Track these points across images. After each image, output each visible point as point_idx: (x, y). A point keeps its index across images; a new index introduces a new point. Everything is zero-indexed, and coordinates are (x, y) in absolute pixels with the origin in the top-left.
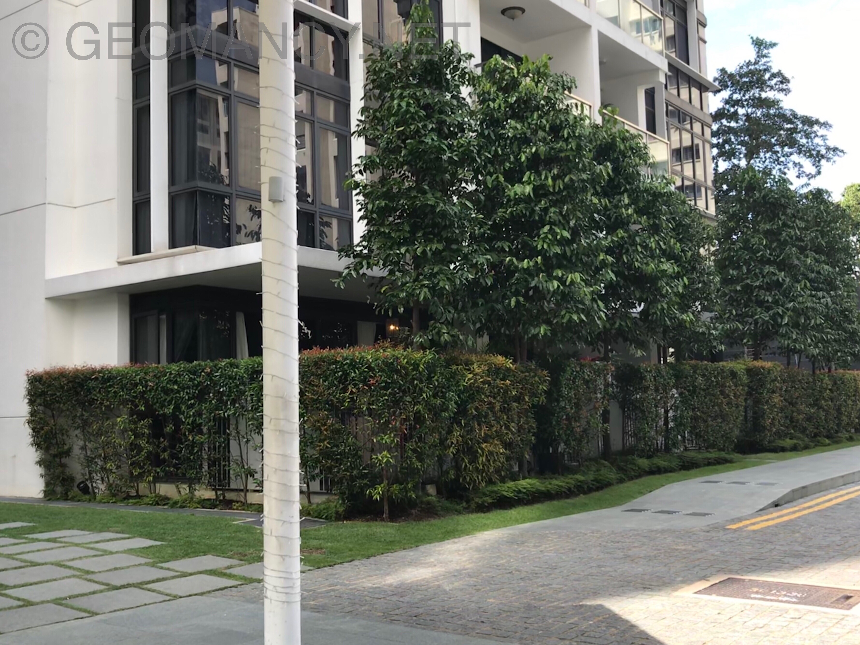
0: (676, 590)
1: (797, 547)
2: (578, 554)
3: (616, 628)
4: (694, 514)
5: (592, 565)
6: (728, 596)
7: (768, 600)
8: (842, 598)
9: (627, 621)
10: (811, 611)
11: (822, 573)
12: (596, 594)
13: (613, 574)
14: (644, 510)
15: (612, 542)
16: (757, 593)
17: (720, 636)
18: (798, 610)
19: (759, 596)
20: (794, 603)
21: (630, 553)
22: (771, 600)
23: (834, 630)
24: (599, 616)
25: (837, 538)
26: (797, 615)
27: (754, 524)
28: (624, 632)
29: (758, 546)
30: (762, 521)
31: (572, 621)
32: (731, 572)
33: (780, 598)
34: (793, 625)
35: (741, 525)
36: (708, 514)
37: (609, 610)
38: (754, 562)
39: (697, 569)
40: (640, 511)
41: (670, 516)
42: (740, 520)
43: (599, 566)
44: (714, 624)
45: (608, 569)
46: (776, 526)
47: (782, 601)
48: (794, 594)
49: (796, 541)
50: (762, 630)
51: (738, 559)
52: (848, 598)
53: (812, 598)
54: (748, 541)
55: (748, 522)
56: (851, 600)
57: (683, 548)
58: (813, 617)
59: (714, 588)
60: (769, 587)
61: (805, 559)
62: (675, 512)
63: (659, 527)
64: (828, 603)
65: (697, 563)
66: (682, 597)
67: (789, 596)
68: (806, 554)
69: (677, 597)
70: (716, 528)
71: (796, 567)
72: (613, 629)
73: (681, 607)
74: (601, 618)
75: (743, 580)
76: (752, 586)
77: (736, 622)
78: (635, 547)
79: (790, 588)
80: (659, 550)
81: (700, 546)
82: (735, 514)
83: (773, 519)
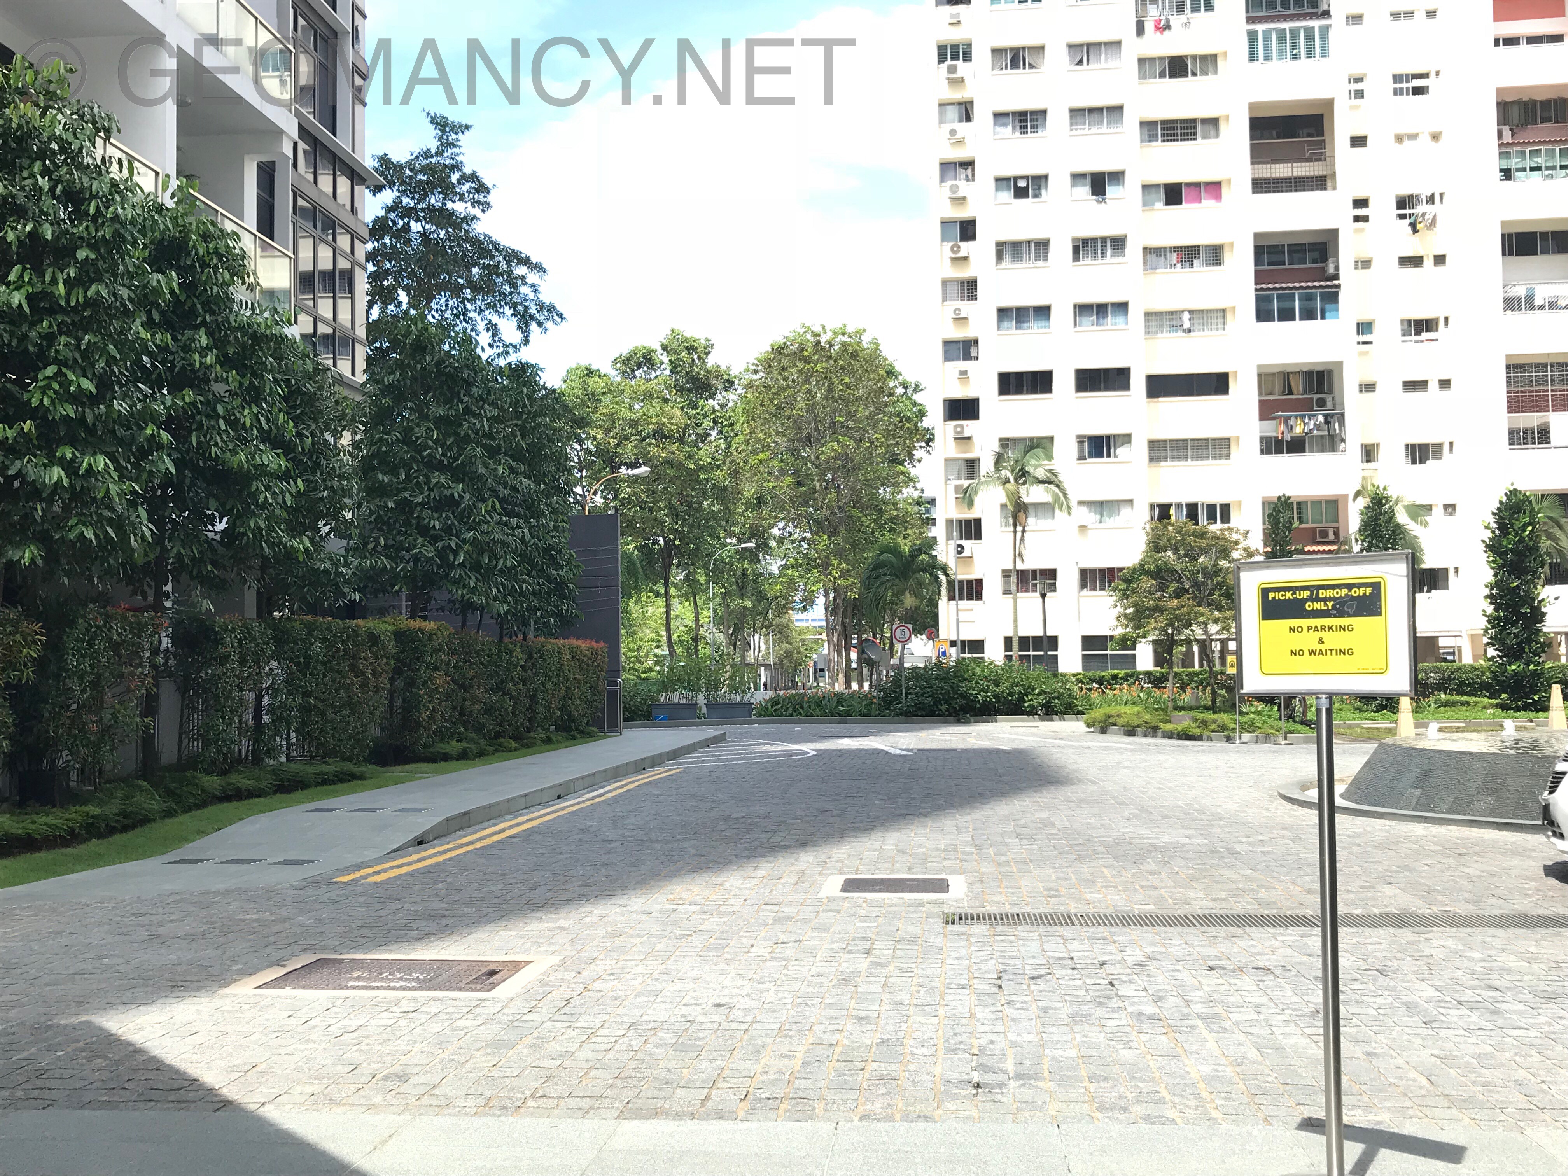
0: (227, 985)
1: (436, 905)
2: (63, 941)
3: (105, 1058)
4: (286, 863)
5: (87, 955)
6: (311, 988)
7: (373, 988)
8: (483, 975)
9: (129, 1044)
10: (434, 999)
11: (464, 940)
12: (82, 1003)
13: (122, 968)
14: (202, 861)
15: (133, 915)
16: (358, 979)
17: (283, 1051)
18: (414, 999)
19: (361, 983)
20: (410, 989)
21: (161, 931)
22: (378, 988)
23: (461, 1023)
24: (78, 1041)
25: (497, 888)
26: (412, 1006)
27: (377, 873)
28: (118, 1062)
29: (378, 906)
30: (392, 868)
31: (25, 1054)
32: (324, 948)
33: (392, 984)
34: (403, 1023)
35: (358, 875)
36: (308, 862)
37: (101, 1029)
38: (365, 931)
39: (269, 950)
40: (196, 861)
41: (245, 867)
42: (358, 867)
43: (99, 958)
44: (276, 1034)
45: (115, 961)
46: (411, 874)
47: (394, 989)
48: (415, 976)
49: (437, 895)
50: (355, 1034)
51: (341, 929)
52: (493, 973)
53: (440, 978)
54: (362, 899)
55: (370, 870)
56: (496, 977)
57: (255, 917)
58: (434, 1008)
59: (292, 976)
60: (379, 967)
61: (444, 922)
62: (255, 861)
63: (221, 887)
64: (462, 985)
65: (272, 939)
66: (235, 996)
67: (407, 979)
68: (447, 913)
69: (227, 996)
70: (315, 882)
71: (428, 934)
72: (99, 1061)
73: (229, 1012)
74: (81, 1044)
75: (341, 961)
76: (353, 969)
77: (314, 1027)
78: (172, 921)
79: (410, 966)
80: (212, 923)
81: (284, 912)
82: (351, 859)
83: (409, 864)
